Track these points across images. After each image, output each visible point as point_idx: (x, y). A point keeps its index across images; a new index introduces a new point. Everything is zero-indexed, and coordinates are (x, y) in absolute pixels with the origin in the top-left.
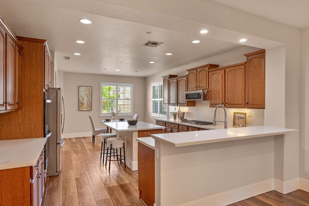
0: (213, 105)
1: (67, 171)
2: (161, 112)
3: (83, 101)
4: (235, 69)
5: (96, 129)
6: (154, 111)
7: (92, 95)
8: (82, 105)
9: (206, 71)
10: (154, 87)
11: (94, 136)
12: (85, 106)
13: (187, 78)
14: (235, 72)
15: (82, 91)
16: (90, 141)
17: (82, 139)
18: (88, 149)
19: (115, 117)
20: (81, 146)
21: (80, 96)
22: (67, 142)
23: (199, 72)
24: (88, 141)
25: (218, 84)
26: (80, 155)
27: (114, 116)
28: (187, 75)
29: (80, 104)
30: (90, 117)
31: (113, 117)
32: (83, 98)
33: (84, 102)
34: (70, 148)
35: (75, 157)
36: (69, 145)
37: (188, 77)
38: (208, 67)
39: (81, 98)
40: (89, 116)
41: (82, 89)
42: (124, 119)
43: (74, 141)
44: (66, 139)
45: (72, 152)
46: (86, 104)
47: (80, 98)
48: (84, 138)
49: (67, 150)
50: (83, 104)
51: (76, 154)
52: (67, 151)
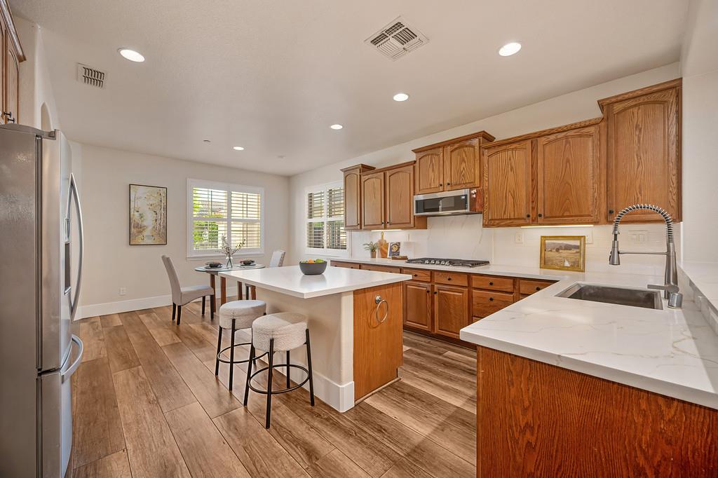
0: (497, 222)
1: (95, 464)
2: (332, 246)
3: (142, 221)
4: (566, 137)
5: (183, 290)
6: (311, 244)
7: (166, 209)
8: (140, 232)
9: (473, 147)
10: (311, 196)
11: (179, 307)
12: (147, 233)
13: (414, 167)
14: (567, 142)
15: (140, 198)
16: (164, 319)
17: (141, 316)
18: (165, 346)
19: (231, 258)
20: (143, 337)
21: (132, 210)
22: (94, 329)
23: (451, 152)
24: (159, 319)
25: (510, 174)
26: (142, 373)
27: (229, 256)
28: (415, 162)
29: (132, 229)
30: (168, 259)
31: (228, 258)
32: (140, 215)
33: (145, 223)
34: (107, 348)
35: (128, 384)
36: (102, 337)
37: (417, 165)
38: (480, 139)
39: (136, 213)
40: (163, 257)
41: (138, 193)
42: (253, 262)
43: (118, 322)
44: (93, 320)
45: (115, 363)
46: (150, 228)
47: (132, 213)
48: (147, 312)
49: (94, 357)
50: (141, 228)
51: (130, 367)
52: (97, 360)
